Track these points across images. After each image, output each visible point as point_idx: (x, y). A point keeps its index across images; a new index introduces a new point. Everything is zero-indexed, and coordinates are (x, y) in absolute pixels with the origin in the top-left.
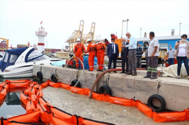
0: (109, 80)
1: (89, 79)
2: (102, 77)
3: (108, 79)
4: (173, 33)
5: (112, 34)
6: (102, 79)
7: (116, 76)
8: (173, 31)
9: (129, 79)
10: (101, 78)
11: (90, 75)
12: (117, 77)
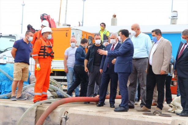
0: (67, 121)
1: (15, 121)
2: (49, 115)
3: (64, 120)
4: (174, 19)
5: (43, 15)
6: (50, 121)
7: (84, 113)
8: (174, 14)
9: (113, 119)
10: (49, 117)
11: (19, 112)
12: (86, 116)
